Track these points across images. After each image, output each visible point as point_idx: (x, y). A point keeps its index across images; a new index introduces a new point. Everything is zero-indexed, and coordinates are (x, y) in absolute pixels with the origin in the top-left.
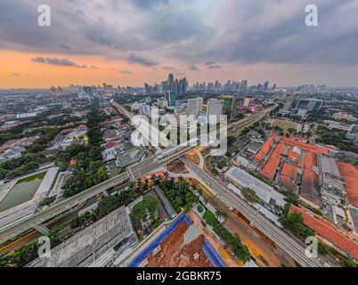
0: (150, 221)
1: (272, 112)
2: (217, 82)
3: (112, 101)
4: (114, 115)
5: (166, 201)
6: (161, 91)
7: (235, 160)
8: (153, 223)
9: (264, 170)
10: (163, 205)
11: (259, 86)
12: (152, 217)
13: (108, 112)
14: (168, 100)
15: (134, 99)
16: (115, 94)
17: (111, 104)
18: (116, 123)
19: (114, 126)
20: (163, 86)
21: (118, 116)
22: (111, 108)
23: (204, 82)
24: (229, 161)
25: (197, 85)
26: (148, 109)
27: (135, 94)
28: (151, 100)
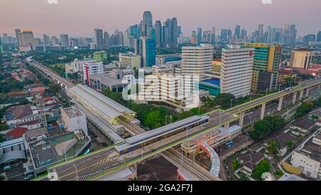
2: (238, 28)
3: (28, 59)
4: (30, 82)
6: (127, 44)
13: (20, 76)
14: (142, 55)
15: (73, 56)
16: (37, 47)
17: (27, 64)
18: (34, 96)
19: (30, 99)
20: (132, 34)
21: (38, 83)
22: (25, 71)
23: (214, 28)
24: (275, 165)
25: (200, 33)
26: (100, 70)
27: (76, 48)
28: (105, 56)
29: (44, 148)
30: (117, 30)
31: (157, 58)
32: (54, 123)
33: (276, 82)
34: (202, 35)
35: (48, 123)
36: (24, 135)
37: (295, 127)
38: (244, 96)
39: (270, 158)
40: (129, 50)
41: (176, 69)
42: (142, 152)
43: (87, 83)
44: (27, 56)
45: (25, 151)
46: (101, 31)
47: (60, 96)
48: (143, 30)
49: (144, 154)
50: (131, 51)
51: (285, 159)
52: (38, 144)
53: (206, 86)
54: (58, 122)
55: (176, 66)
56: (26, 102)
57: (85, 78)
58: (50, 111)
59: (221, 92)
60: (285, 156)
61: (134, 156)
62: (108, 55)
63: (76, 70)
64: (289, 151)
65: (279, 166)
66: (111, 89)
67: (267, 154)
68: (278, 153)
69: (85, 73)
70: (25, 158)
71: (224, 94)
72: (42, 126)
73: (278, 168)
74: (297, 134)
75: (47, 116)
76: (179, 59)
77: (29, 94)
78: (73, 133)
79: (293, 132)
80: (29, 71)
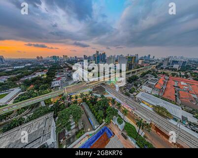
0: (74, 131)
1: (157, 66)
3: (66, 62)
4: (65, 67)
5: (90, 114)
6: (92, 59)
7: (141, 88)
8: (77, 133)
9: (166, 95)
10: (88, 117)
11: (145, 57)
12: (77, 127)
14: (96, 61)
16: (68, 60)
30: (89, 56)
36: (60, 80)
37: (141, 79)
52: (63, 82)
64: (141, 85)
65: (138, 89)
67: (133, 86)
68: (137, 86)
70: (59, 86)
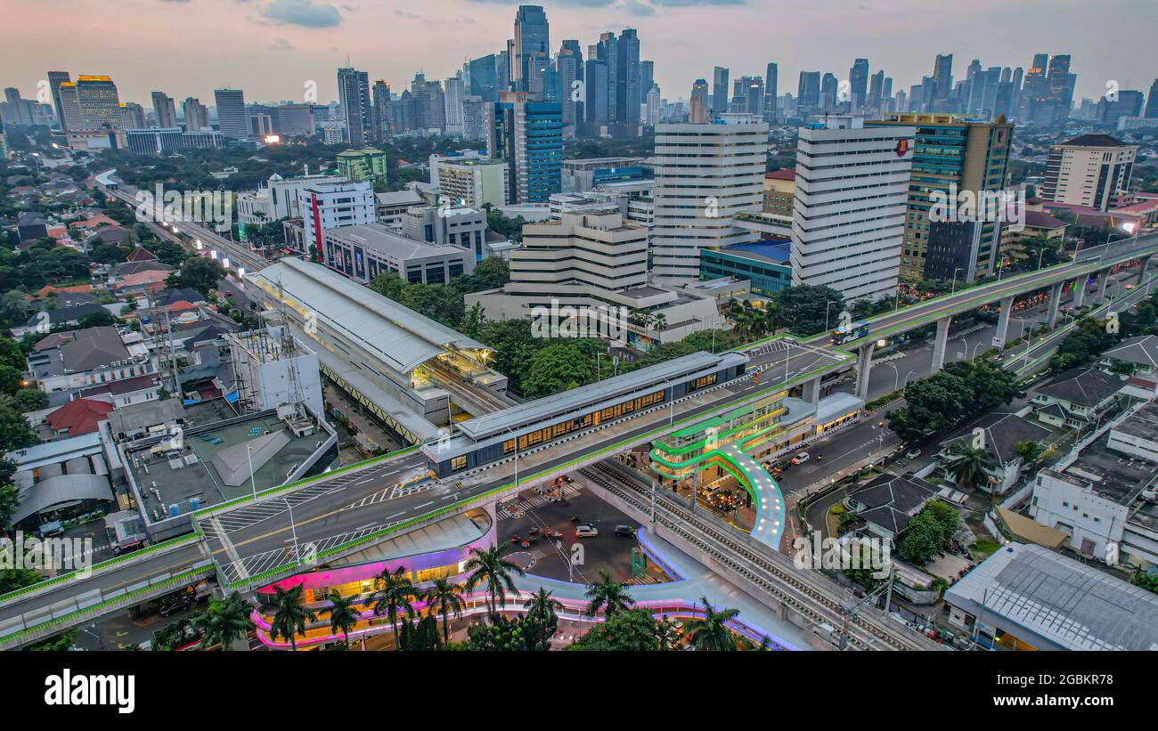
2: (861, 66)
3: (103, 179)
4: (112, 255)
6: (457, 125)
7: (1022, 509)
13: (76, 235)
14: (511, 159)
15: (262, 165)
16: (131, 138)
17: (99, 196)
18: (130, 298)
19: (115, 309)
20: (474, 90)
21: (142, 256)
22: (95, 218)
23: (772, 69)
24: (974, 521)
25: (721, 88)
26: (364, 213)
27: (272, 139)
28: (379, 166)
29: (176, 464)
30: (420, 78)
31: (565, 172)
32: (205, 385)
33: (993, 252)
34: (731, 95)
35: (186, 387)
36: (102, 424)
37: (1051, 401)
38: (876, 298)
39: (957, 497)
40: (464, 144)
41: (635, 205)
42: (516, 469)
43: (317, 257)
44: (97, 168)
45: (109, 476)
46: (364, 76)
47: (222, 300)
48: (516, 75)
49: (523, 474)
50: (474, 148)
51: (1010, 502)
52: (154, 450)
53: (741, 266)
54: (218, 383)
55: (635, 196)
56: (103, 320)
57: (310, 240)
58: (189, 346)
59: (795, 283)
60: (1010, 492)
61: (488, 478)
62: (391, 165)
63: (276, 213)
64: (1026, 476)
65: (988, 523)
66: (403, 275)
67: (948, 484)
68: (985, 482)
69: (309, 222)
70: (110, 497)
71: (804, 289)
72: (164, 395)
73: (985, 531)
74: (1058, 422)
75: (181, 363)
76: (647, 174)
77: (113, 294)
78: (273, 413)
79: (1044, 418)
80: (107, 219)
